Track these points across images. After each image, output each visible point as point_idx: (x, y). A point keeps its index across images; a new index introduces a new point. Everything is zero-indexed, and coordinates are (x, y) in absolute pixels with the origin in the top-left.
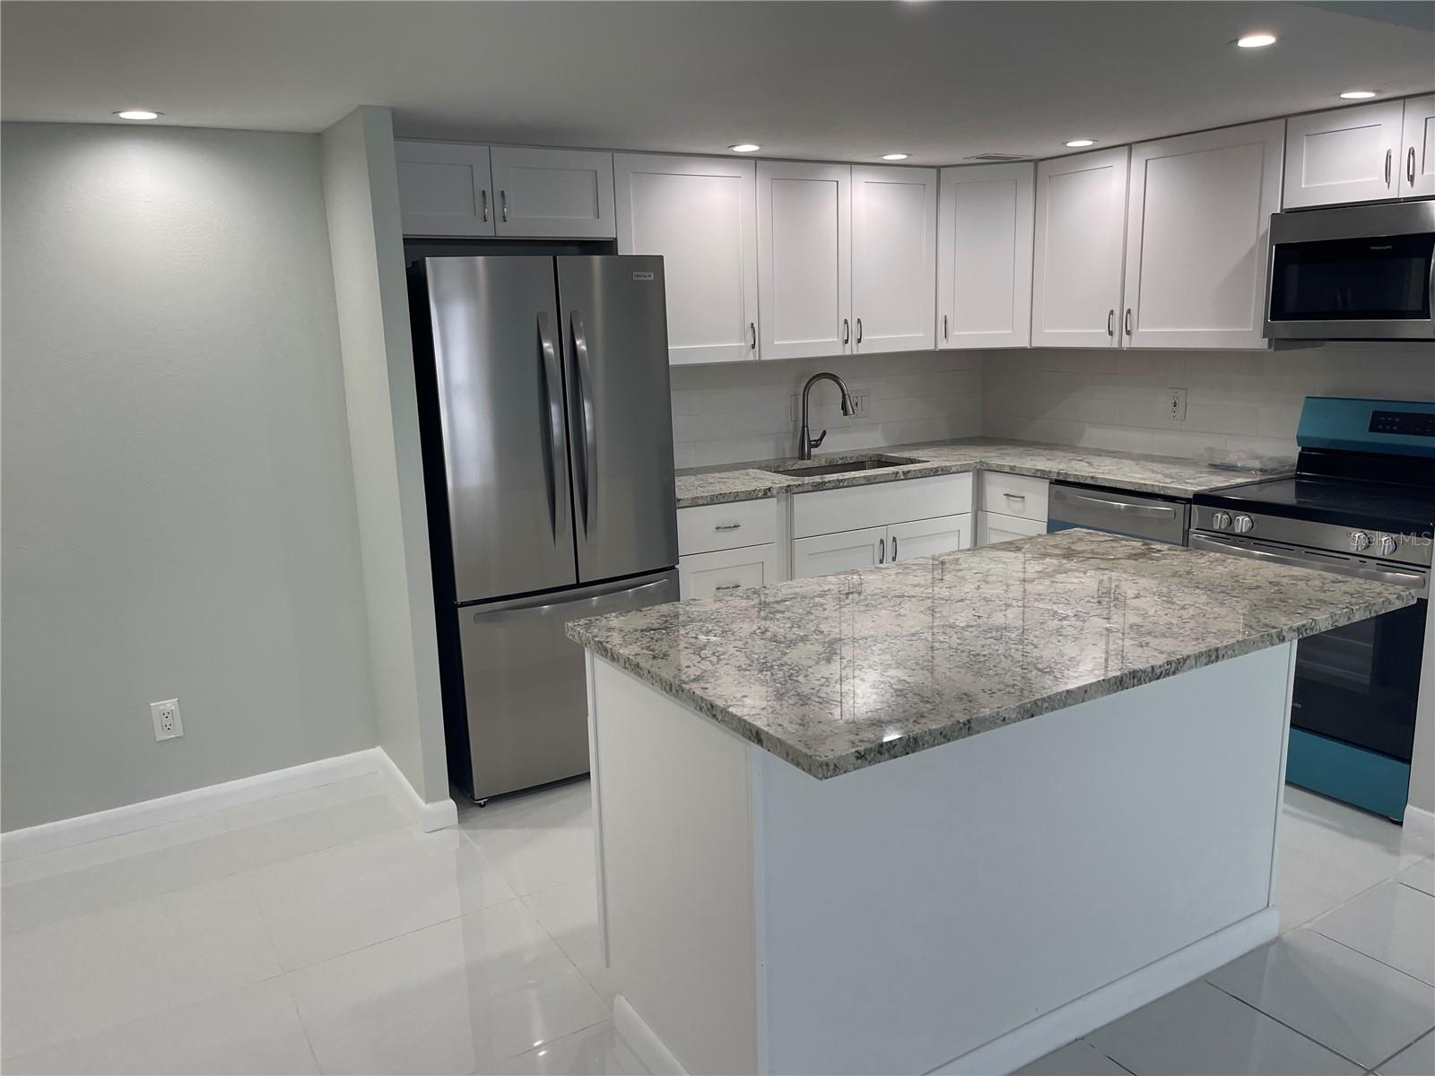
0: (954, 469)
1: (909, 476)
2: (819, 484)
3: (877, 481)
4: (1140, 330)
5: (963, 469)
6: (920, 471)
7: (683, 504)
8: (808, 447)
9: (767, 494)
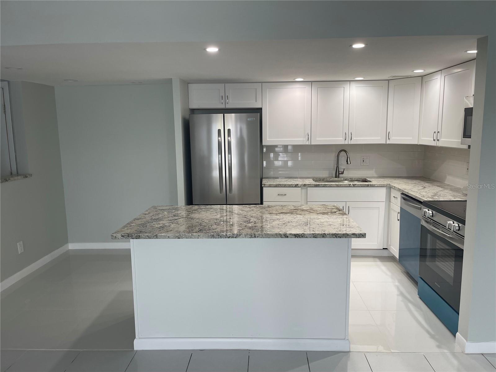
0: (376, 186)
1: (355, 186)
2: (317, 185)
3: (341, 186)
4: (441, 140)
5: (381, 186)
6: (360, 185)
7: (266, 186)
8: (338, 174)
9: (296, 186)
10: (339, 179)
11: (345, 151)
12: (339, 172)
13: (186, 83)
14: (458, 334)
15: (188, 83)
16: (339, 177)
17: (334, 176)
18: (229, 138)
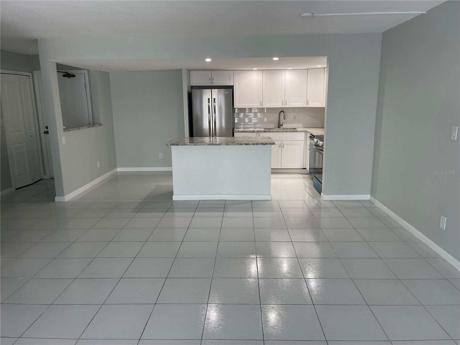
0: (299, 131)
2: (265, 131)
6: (290, 131)
7: (236, 132)
8: (279, 125)
9: (253, 132)
10: (280, 129)
11: (283, 112)
12: (280, 124)
13: (189, 71)
14: (322, 193)
15: (190, 71)
16: (280, 128)
17: (277, 127)
18: (215, 104)
